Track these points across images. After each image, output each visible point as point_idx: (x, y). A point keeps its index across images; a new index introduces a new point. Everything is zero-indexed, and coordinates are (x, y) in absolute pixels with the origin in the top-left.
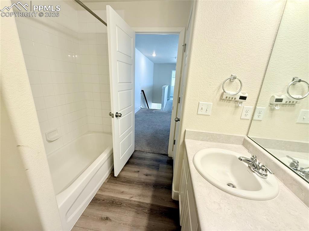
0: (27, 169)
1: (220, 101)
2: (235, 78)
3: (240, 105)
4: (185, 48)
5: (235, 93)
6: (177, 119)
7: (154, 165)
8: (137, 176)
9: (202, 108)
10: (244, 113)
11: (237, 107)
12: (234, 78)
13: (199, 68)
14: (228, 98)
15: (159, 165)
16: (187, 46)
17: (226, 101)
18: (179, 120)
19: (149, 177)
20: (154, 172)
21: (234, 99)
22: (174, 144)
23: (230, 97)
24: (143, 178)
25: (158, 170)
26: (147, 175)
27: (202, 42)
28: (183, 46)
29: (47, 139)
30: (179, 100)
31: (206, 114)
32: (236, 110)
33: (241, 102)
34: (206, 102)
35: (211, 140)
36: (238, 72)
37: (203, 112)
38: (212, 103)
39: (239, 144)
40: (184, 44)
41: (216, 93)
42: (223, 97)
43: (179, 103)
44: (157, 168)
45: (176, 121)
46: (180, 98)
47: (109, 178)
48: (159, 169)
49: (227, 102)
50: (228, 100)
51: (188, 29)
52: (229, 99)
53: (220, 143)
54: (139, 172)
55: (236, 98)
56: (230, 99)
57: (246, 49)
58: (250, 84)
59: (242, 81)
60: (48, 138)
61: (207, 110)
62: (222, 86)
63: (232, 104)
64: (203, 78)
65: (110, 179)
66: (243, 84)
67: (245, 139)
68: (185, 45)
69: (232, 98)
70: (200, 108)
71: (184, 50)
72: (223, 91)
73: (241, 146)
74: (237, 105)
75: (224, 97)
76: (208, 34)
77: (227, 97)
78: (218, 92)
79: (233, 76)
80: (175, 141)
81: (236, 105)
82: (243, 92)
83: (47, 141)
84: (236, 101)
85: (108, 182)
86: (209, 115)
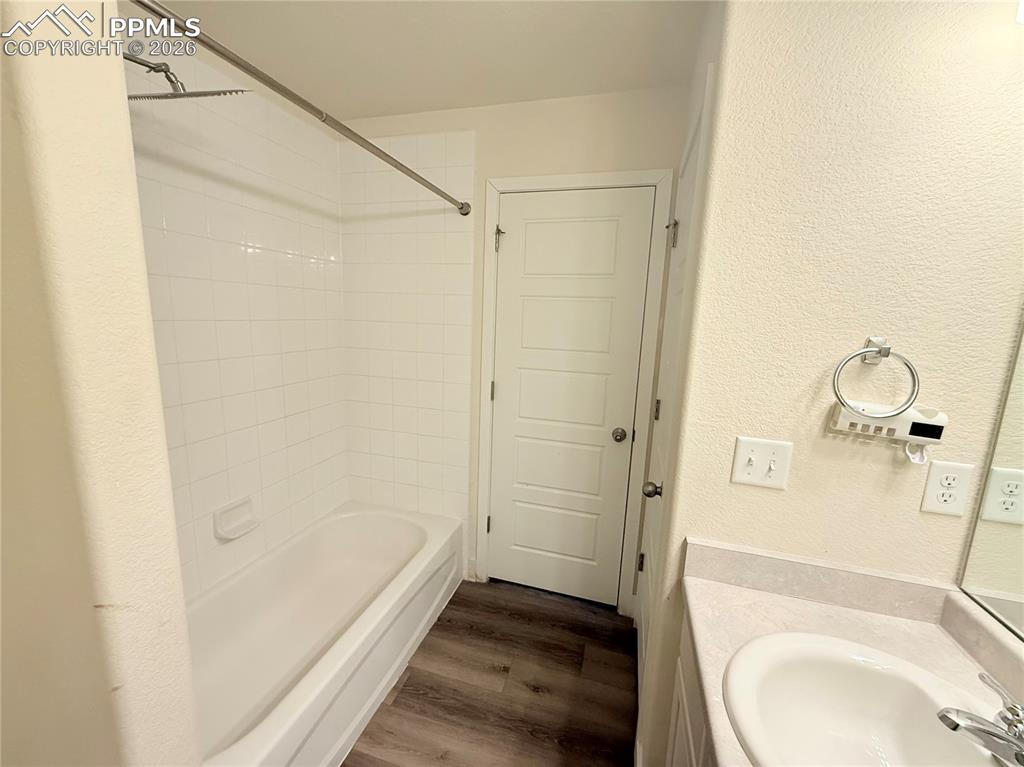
0: (116, 689)
1: (824, 436)
2: (884, 353)
3: (915, 459)
4: (675, 235)
5: (889, 410)
6: (650, 488)
7: (566, 646)
8: (500, 691)
9: (750, 460)
10: (935, 491)
11: (900, 464)
12: (879, 352)
13: (733, 316)
14: (859, 427)
15: (582, 647)
16: (680, 228)
17: (851, 438)
18: (657, 492)
19: (546, 701)
20: (564, 678)
21: (885, 431)
22: (641, 569)
23: (869, 426)
24: (522, 699)
25: (580, 670)
26: (536, 689)
27: (740, 226)
28: (667, 227)
29: (216, 532)
30: (657, 410)
31: (768, 482)
32: (896, 473)
33: (921, 447)
34: (765, 437)
35: (796, 588)
36: (894, 328)
37: (756, 476)
38: (790, 444)
39: (925, 619)
40: (672, 222)
41: (807, 407)
42: (836, 423)
43: (657, 418)
44: (576, 660)
45: (649, 495)
46: (658, 402)
47: (401, 686)
48: (581, 665)
49: (854, 441)
50: (857, 435)
51: (683, 172)
52: (867, 433)
53: (836, 608)
54: (506, 669)
55: (894, 430)
56: (871, 432)
57: (923, 245)
58: (952, 376)
59: (914, 363)
60: (220, 531)
61: (770, 468)
62: (829, 381)
63: (880, 451)
64: (751, 352)
65: (402, 691)
66: (921, 375)
67: (948, 601)
68: (676, 224)
69: (879, 429)
70: (741, 460)
71: (673, 241)
72: (835, 399)
73: (934, 630)
74: (901, 454)
75: (843, 424)
76: (764, 199)
77: (853, 425)
78: (813, 400)
79: (875, 345)
80: (642, 556)
81: (895, 455)
82: (924, 406)
83: (215, 537)
84: (896, 441)
85: (396, 703)
86: (782, 490)
